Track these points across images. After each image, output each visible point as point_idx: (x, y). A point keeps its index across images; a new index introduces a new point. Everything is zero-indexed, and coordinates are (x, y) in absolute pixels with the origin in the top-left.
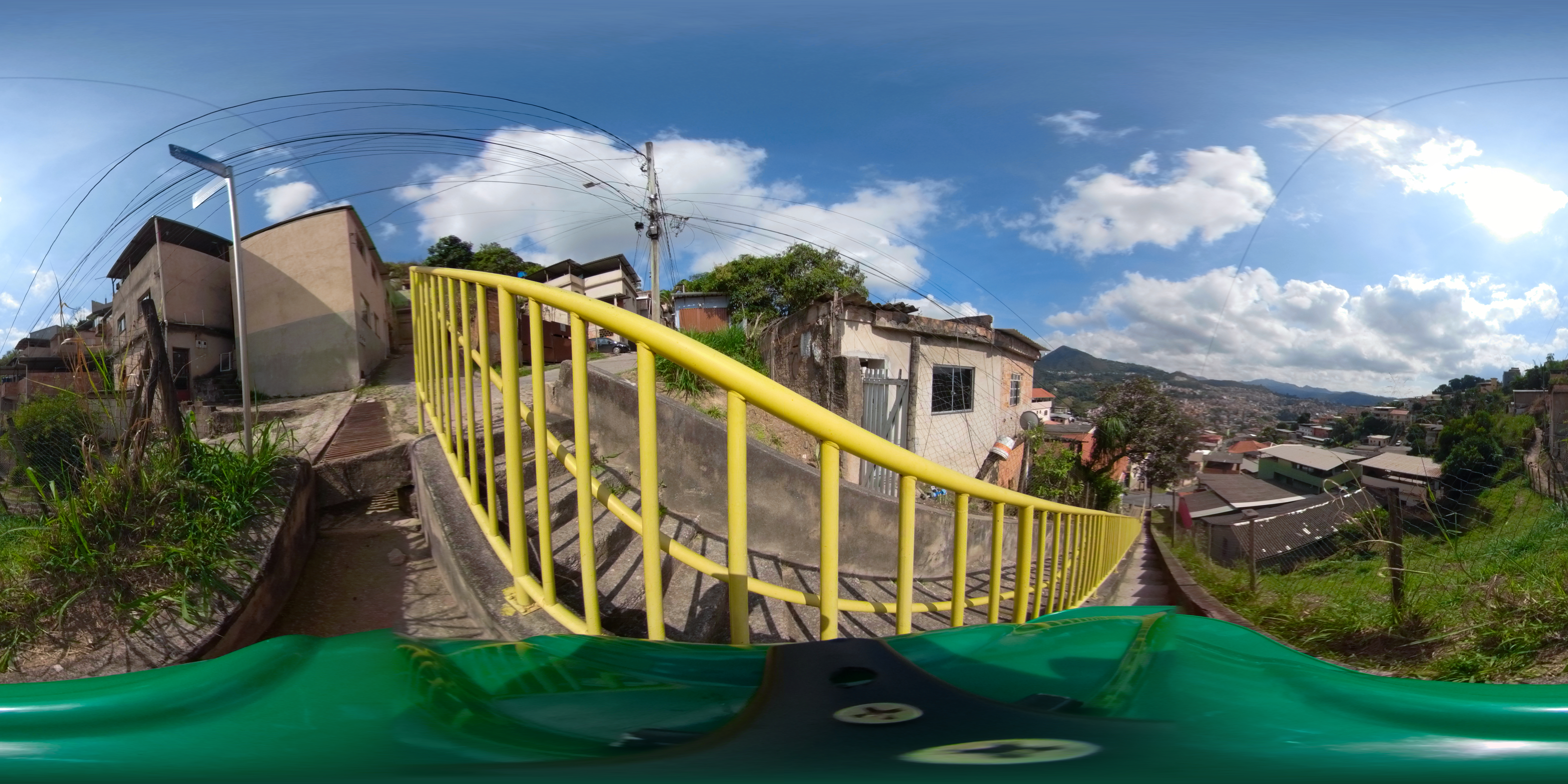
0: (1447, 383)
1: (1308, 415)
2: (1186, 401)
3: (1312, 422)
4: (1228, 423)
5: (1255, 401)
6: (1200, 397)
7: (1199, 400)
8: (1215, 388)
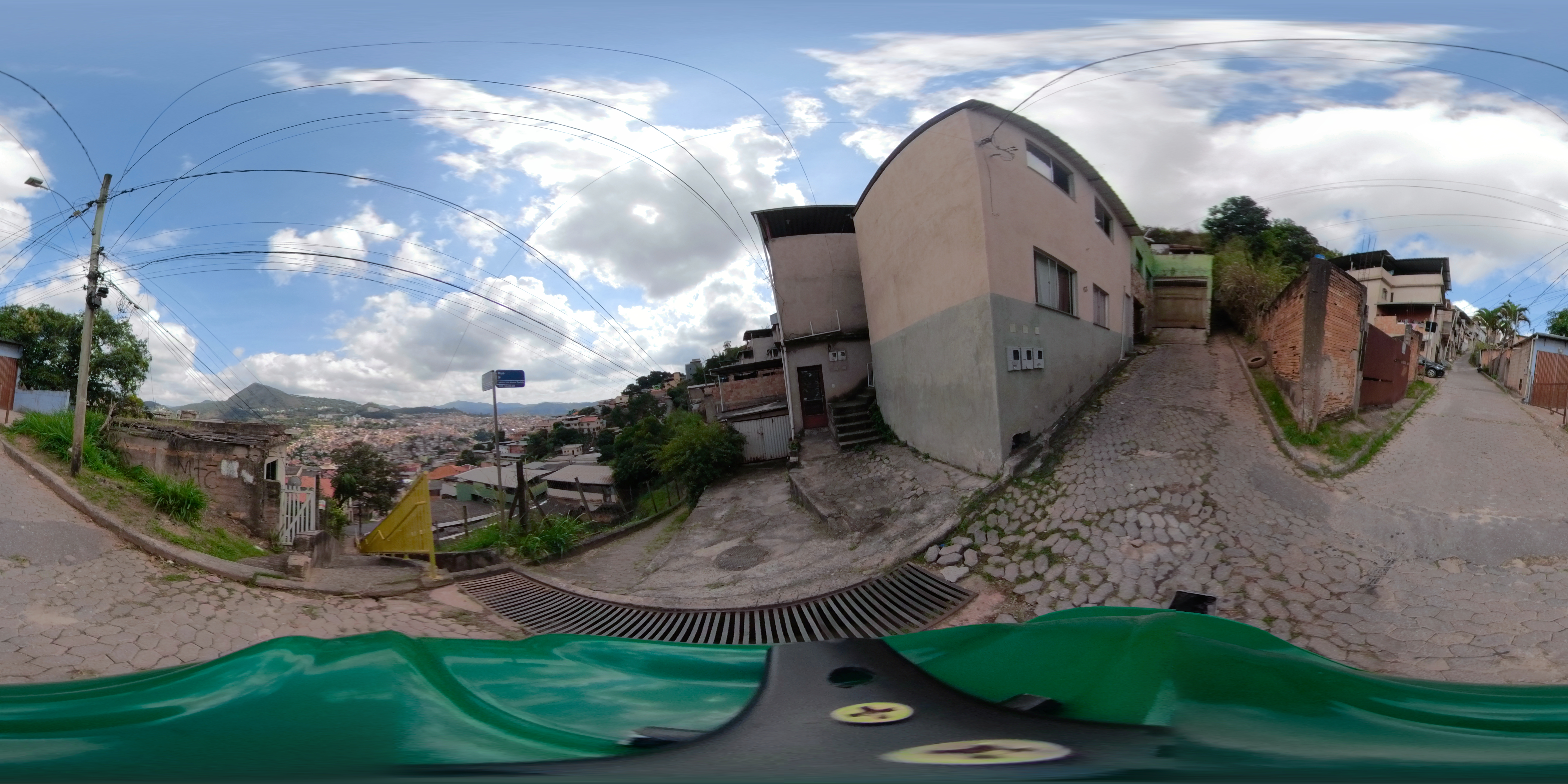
0: (635, 383)
1: (503, 433)
2: (380, 432)
3: (508, 440)
4: (425, 451)
5: (450, 425)
6: (394, 426)
7: (393, 429)
8: (409, 416)
